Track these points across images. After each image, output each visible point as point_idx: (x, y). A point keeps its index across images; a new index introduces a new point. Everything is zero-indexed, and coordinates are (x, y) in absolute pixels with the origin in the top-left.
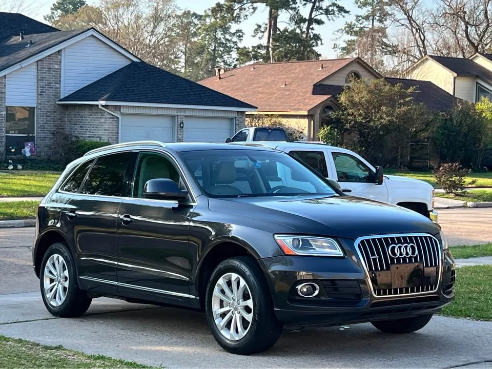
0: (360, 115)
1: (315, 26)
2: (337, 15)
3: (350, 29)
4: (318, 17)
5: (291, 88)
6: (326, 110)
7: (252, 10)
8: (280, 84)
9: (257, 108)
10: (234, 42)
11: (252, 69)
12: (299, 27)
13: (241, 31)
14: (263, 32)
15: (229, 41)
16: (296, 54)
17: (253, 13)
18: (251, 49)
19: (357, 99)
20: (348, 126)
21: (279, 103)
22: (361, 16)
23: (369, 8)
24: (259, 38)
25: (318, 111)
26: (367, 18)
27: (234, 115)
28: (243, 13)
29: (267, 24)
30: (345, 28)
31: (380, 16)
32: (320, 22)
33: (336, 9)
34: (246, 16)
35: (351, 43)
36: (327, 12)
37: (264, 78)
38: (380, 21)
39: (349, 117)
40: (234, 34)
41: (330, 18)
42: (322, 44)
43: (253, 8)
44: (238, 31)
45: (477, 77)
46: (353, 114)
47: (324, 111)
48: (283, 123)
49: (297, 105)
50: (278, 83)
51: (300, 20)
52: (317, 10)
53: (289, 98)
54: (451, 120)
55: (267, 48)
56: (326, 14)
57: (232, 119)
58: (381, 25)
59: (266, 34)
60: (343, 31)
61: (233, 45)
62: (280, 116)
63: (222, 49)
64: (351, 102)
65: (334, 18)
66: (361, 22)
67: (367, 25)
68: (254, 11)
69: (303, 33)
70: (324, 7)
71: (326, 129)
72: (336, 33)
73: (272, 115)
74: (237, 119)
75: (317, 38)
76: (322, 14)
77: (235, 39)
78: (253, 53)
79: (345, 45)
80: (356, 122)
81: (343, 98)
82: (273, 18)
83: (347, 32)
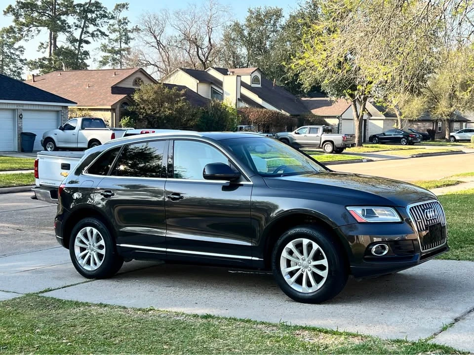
0: (149, 109)
1: (83, 44)
2: (100, 38)
3: (104, 48)
4: (86, 39)
5: (94, 89)
6: (123, 105)
7: (37, 32)
8: (85, 86)
9: (76, 103)
10: (17, 55)
11: (59, 75)
12: (73, 45)
13: (22, 47)
14: (45, 48)
15: (13, 54)
16: (72, 64)
17: (37, 34)
18: (37, 60)
19: (145, 98)
20: (141, 117)
21: (86, 100)
22: (112, 39)
23: (117, 34)
24: (42, 52)
25: (118, 106)
26: (116, 41)
27: (60, 109)
28: (30, 34)
29: (48, 43)
30: (101, 47)
31: (125, 40)
32: (87, 42)
33: (99, 33)
34: (33, 36)
35: (106, 58)
36: (93, 35)
37: (71, 82)
38: (126, 43)
39: (141, 110)
40: (17, 49)
41: (95, 40)
42: (90, 58)
43: (38, 30)
44: (20, 47)
45: (212, 83)
46: (144, 108)
47: (122, 106)
48: (92, 115)
49: (102, 101)
50: (83, 85)
51: (73, 40)
52: (85, 33)
53: (94, 96)
54: (207, 112)
55: (50, 60)
56: (92, 37)
57: (58, 112)
58: (126, 46)
59: (48, 49)
60: (99, 49)
61: (16, 57)
62: (89, 109)
63: (8, 60)
64: (142, 99)
65: (98, 40)
66: (112, 43)
67: (117, 46)
68: (39, 33)
69: (76, 49)
70: (91, 32)
71: (126, 119)
72: (94, 50)
73: (83, 109)
74: (62, 111)
75: (86, 53)
76: (89, 36)
77: (18, 53)
78: (39, 63)
79: (101, 59)
80: (147, 114)
81: (136, 97)
82: (54, 39)
83: (102, 50)
